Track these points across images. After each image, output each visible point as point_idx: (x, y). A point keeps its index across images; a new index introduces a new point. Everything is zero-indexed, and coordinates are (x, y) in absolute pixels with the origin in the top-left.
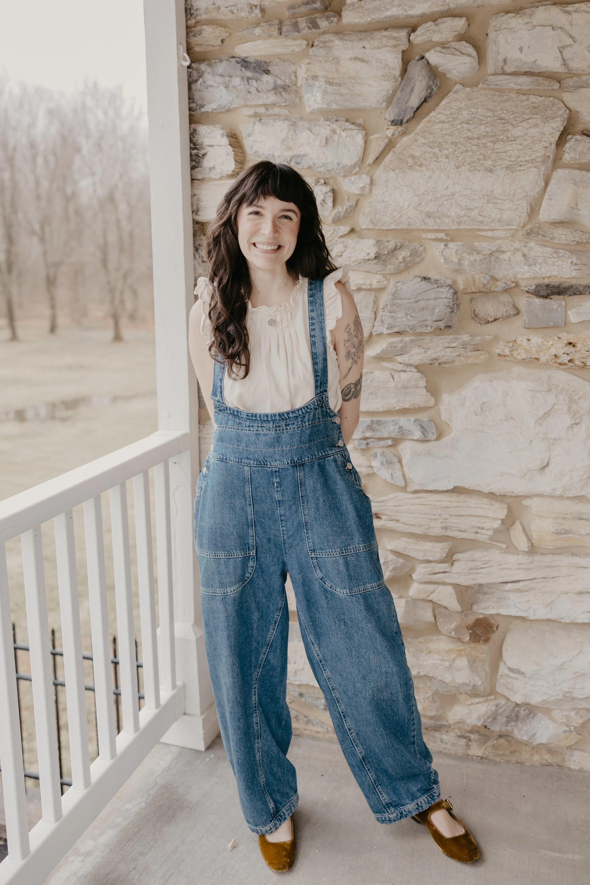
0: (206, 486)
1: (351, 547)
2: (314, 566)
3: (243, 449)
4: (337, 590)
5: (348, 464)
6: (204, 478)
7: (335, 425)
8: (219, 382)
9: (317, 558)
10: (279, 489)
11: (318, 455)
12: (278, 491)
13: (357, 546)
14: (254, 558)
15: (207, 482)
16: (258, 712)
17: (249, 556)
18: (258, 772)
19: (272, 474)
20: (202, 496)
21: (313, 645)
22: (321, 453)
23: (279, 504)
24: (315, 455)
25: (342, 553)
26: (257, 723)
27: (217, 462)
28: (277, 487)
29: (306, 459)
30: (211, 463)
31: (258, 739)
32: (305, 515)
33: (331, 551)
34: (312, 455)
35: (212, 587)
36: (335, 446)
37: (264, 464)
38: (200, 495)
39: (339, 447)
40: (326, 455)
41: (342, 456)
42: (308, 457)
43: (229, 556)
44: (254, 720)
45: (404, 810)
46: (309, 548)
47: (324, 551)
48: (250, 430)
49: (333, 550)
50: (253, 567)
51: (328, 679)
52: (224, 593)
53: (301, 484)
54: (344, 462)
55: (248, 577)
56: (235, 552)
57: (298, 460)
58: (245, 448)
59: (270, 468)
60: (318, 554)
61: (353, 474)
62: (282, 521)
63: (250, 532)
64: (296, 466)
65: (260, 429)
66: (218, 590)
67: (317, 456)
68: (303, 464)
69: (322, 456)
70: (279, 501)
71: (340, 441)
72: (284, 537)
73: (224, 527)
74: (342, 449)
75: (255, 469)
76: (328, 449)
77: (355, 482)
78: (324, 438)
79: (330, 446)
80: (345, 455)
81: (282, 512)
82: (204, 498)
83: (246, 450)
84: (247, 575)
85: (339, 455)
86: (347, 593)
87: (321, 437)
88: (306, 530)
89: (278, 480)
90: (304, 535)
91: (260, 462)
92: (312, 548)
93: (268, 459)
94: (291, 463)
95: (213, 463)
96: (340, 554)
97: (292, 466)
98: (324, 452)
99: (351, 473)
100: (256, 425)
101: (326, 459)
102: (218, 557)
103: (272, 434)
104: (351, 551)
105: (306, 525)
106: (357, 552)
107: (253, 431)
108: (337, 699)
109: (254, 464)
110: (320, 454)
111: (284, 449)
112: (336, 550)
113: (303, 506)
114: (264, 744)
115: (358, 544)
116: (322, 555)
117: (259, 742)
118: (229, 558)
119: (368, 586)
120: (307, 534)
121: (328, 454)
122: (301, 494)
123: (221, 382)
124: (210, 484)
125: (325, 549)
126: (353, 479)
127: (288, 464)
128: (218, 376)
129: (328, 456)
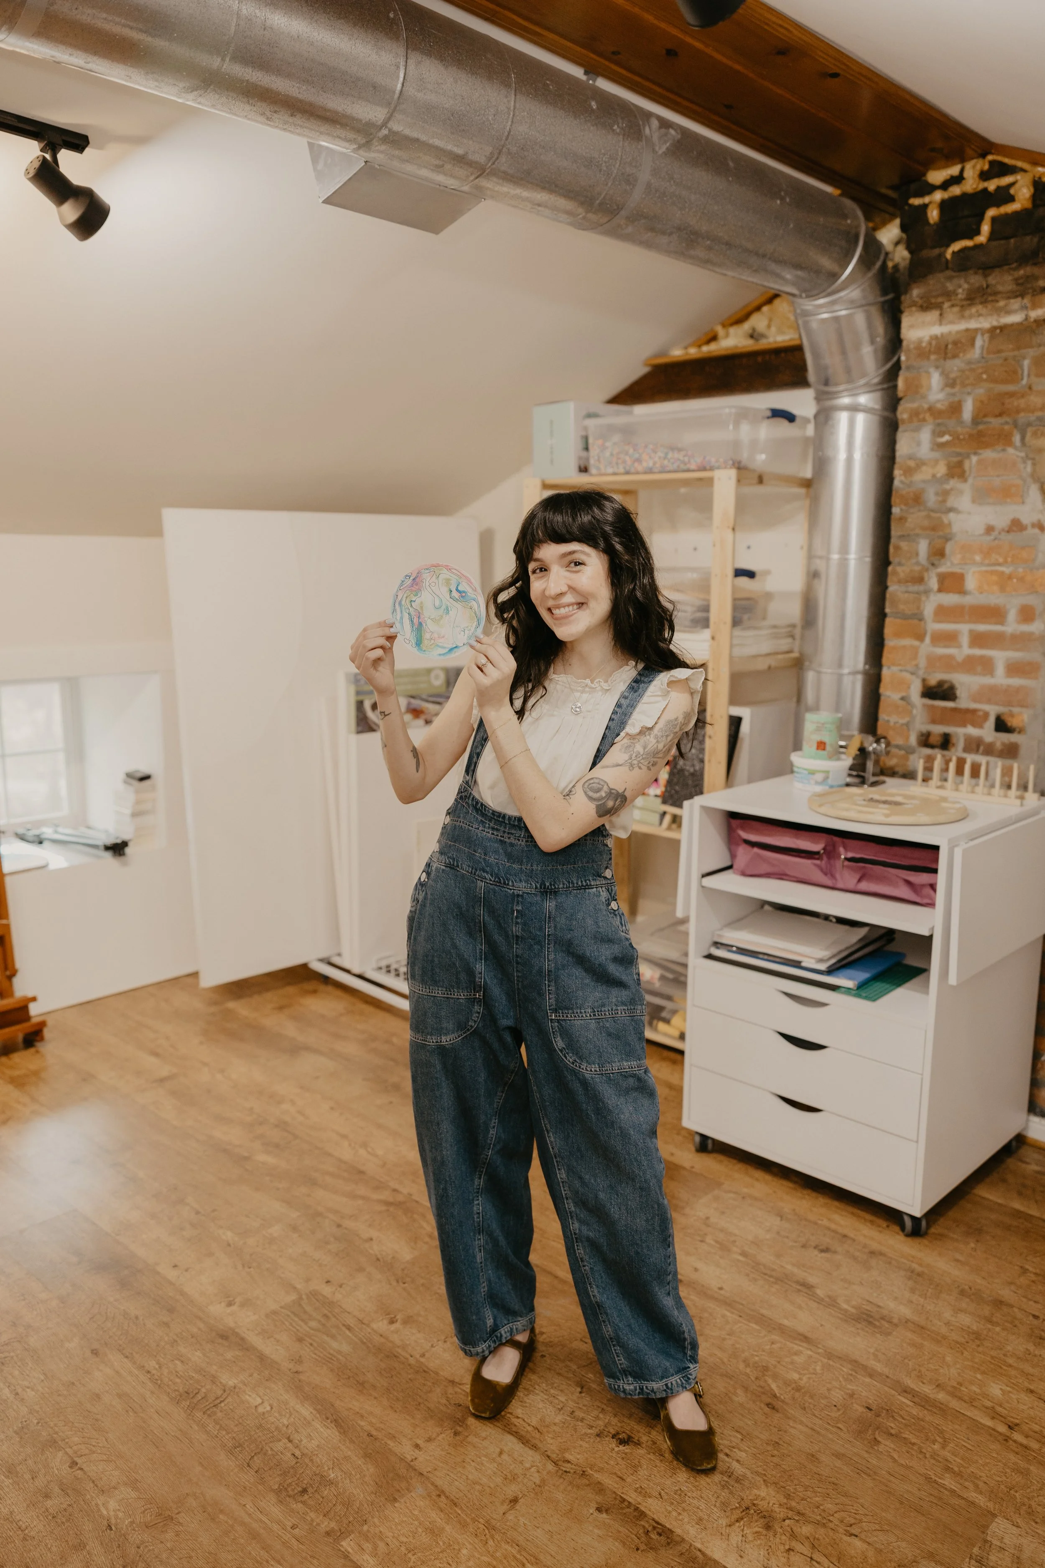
0: (425, 898)
1: (606, 1009)
2: (553, 1032)
3: (480, 857)
4: (582, 1067)
5: (613, 902)
6: (422, 887)
7: (606, 848)
8: (475, 757)
9: (558, 1021)
10: (519, 921)
11: (577, 884)
12: (517, 923)
13: (614, 1008)
14: (480, 1001)
15: (426, 894)
16: (480, 1199)
17: (474, 998)
18: (478, 1279)
19: (513, 899)
20: (417, 912)
21: (548, 1133)
22: (582, 882)
23: (517, 940)
24: (573, 883)
25: (595, 1015)
26: (479, 1213)
27: (444, 868)
28: (517, 917)
29: (561, 886)
30: (433, 868)
31: (479, 1234)
32: (549, 961)
33: (579, 1011)
34: (569, 882)
35: (422, 1032)
36: (600, 876)
37: (505, 883)
38: (416, 910)
39: (605, 878)
40: (587, 885)
41: (608, 890)
42: (564, 884)
43: (448, 994)
44: (475, 1208)
45: (646, 1387)
46: (549, 1006)
47: (570, 1011)
48: (493, 834)
49: (583, 1011)
50: (479, 1013)
51: (563, 1182)
52: (437, 1042)
53: (549, 918)
54: (608, 899)
55: (472, 1027)
56: (456, 990)
57: (551, 885)
58: (483, 857)
59: (511, 889)
60: (561, 1015)
61: (618, 917)
62: (518, 963)
63: (477, 966)
64: (546, 892)
65: (506, 835)
66: (429, 1037)
67: (575, 885)
68: (555, 892)
69: (582, 886)
70: (517, 936)
71: (608, 870)
72: (518, 985)
73: (444, 955)
74: (609, 882)
75: (491, 887)
76: (591, 878)
77: (620, 926)
78: (588, 862)
79: (594, 875)
80: (612, 890)
81: (520, 952)
82: (421, 914)
83: (484, 859)
84: (470, 1023)
85: (604, 889)
86: (596, 1071)
87: (585, 860)
88: (549, 981)
89: (520, 908)
90: (544, 988)
91: (499, 879)
92: (554, 1007)
93: (511, 877)
94: (541, 888)
95: (437, 868)
96: (590, 1016)
97: (540, 892)
98: (585, 881)
99: (616, 915)
100: (502, 829)
101: (587, 890)
102: (433, 994)
103: (520, 845)
104: (605, 1014)
105: (549, 975)
106: (614, 1016)
107: (497, 835)
108: (570, 1212)
109: (491, 880)
110: (580, 883)
111: (535, 867)
112: (587, 1010)
113: (548, 948)
114: (486, 1241)
115: (616, 1005)
116: (567, 1016)
117: (480, 1239)
118: (448, 998)
119: (625, 1064)
120: (549, 986)
121: (591, 885)
122: (548, 931)
123: (478, 758)
124: (429, 896)
125: (572, 1009)
126: (618, 923)
127: (536, 888)
128: (476, 747)
129: (590, 887)
